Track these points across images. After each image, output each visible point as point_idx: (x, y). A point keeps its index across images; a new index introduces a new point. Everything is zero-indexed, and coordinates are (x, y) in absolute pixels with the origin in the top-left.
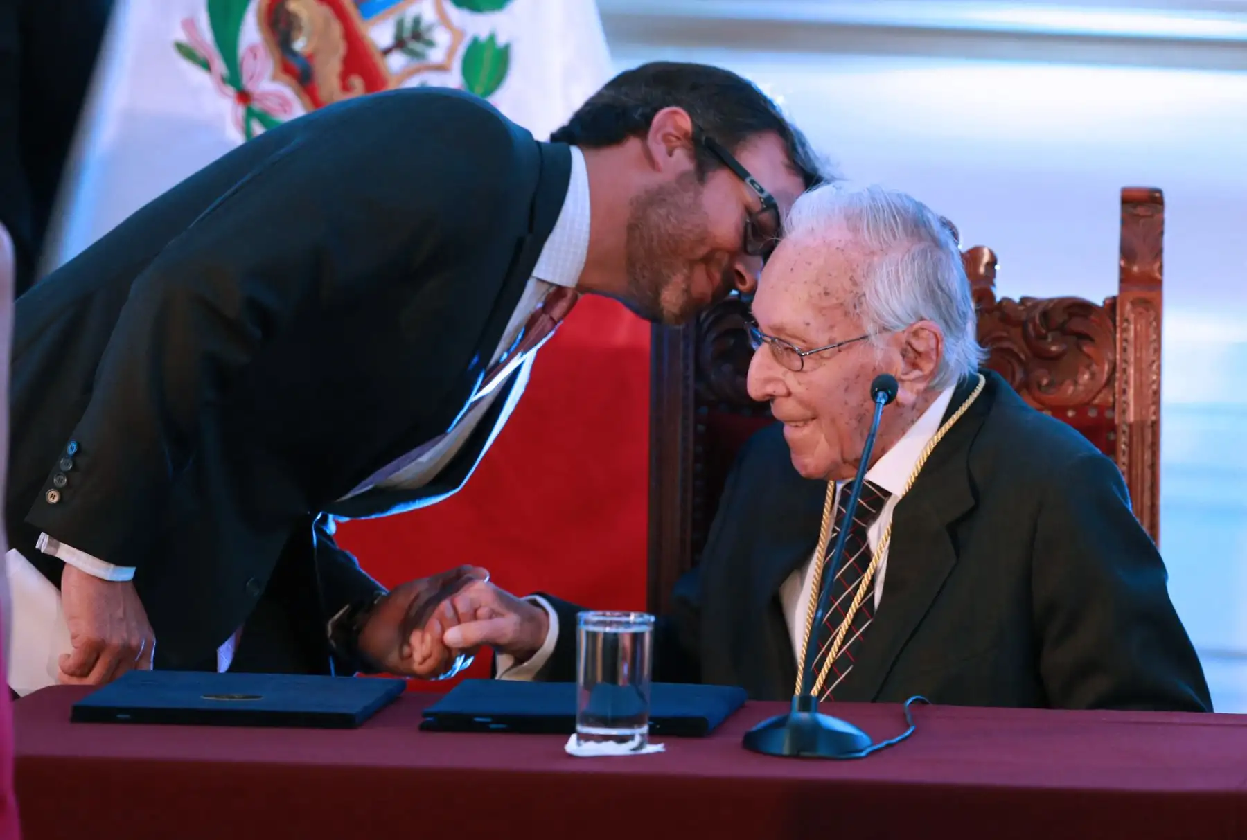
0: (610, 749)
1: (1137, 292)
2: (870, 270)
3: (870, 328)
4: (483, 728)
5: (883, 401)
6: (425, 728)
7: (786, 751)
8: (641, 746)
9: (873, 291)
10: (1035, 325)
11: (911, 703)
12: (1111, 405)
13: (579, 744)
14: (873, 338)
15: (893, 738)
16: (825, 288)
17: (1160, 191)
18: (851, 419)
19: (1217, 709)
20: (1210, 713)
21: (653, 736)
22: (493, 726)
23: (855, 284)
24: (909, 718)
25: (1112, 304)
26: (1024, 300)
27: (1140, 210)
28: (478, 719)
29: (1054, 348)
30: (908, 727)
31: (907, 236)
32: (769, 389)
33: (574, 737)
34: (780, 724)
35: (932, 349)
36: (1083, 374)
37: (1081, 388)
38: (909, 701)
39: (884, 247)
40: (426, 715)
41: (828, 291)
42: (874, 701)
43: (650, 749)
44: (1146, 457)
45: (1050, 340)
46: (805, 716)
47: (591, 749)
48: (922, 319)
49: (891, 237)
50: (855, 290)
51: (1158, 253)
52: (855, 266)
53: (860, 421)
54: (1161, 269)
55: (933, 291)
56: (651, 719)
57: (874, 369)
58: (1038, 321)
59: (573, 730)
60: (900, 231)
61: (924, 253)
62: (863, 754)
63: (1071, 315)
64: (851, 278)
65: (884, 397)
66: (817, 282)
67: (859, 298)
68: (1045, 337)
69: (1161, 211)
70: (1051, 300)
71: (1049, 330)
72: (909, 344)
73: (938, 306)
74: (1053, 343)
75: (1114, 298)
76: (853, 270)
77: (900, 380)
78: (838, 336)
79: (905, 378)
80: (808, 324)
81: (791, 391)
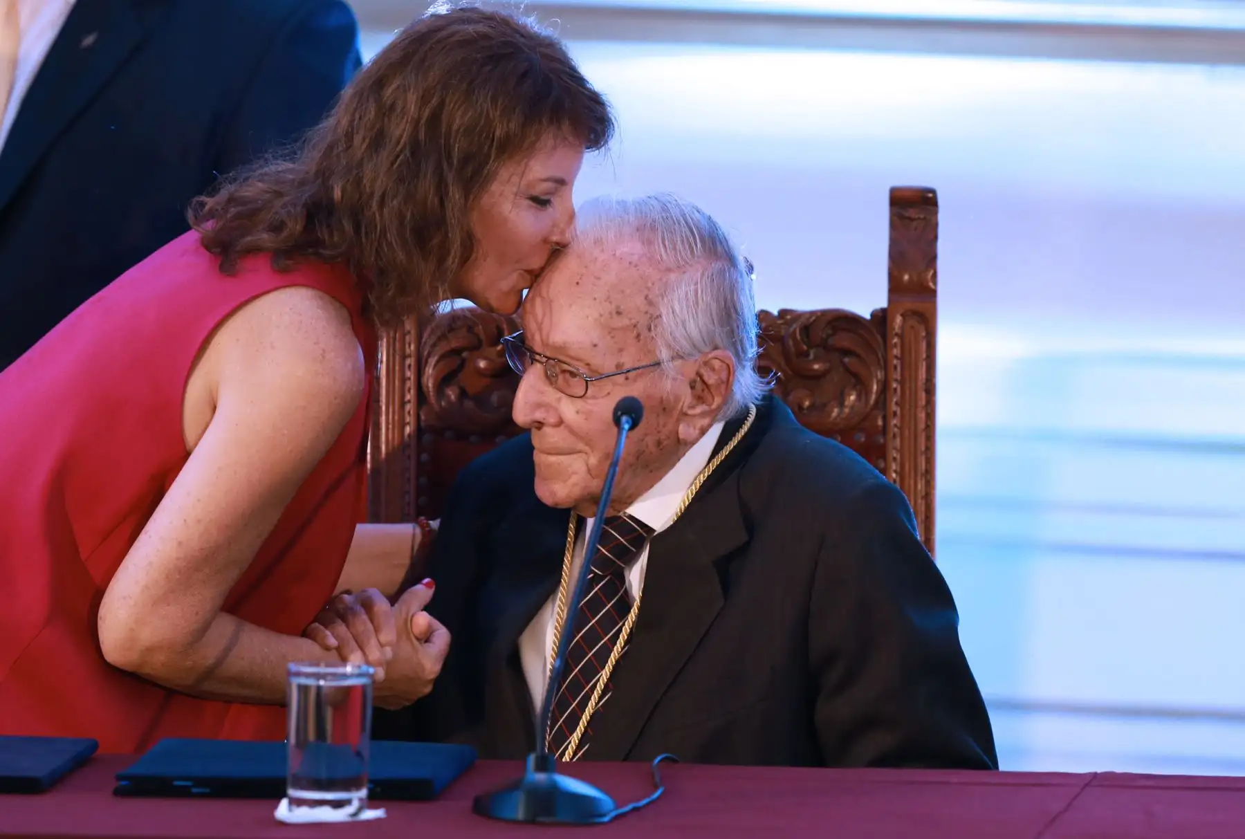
0: (326, 815)
1: (909, 303)
2: (666, 290)
3: (664, 354)
4: (183, 793)
5: (627, 427)
6: (119, 793)
7: (520, 815)
8: (360, 810)
9: (671, 311)
10: (794, 339)
11: (661, 761)
12: (880, 429)
13: (290, 810)
15: (639, 800)
16: (618, 307)
17: (933, 191)
19: (1003, 766)
20: (995, 771)
21: (373, 800)
22: (195, 790)
23: (650, 303)
24: (657, 779)
25: (881, 317)
26: (783, 313)
27: (911, 213)
28: (177, 783)
29: (816, 367)
30: (656, 788)
31: (705, 251)
32: (539, 415)
33: (284, 803)
34: (516, 785)
35: (723, 382)
36: (850, 395)
37: (847, 410)
38: (659, 758)
39: (682, 263)
40: (119, 778)
41: (620, 310)
42: (625, 760)
43: (370, 814)
44: (919, 487)
45: (812, 356)
46: (541, 777)
47: (304, 815)
48: (716, 348)
49: (690, 256)
50: (651, 311)
51: (932, 260)
52: (650, 285)
54: (935, 276)
56: (371, 781)
57: (661, 401)
58: (798, 337)
59: (283, 794)
60: (698, 247)
61: (722, 272)
62: (606, 819)
63: (835, 330)
64: (646, 297)
65: (627, 422)
66: (608, 300)
67: (654, 319)
68: (807, 355)
69: (936, 213)
70: (812, 313)
71: (810, 347)
72: (700, 374)
74: (816, 360)
75: (883, 310)
76: (649, 289)
77: (686, 414)
78: (628, 361)
79: (690, 412)
80: (595, 346)
81: (564, 420)
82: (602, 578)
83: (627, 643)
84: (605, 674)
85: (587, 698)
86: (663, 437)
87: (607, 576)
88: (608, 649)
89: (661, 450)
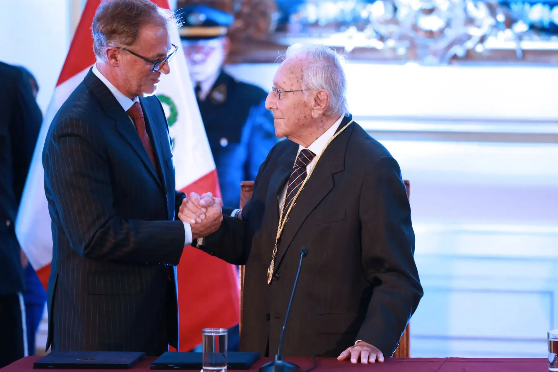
2: (308, 68)
3: (304, 88)
4: (171, 368)
6: (152, 368)
9: (307, 75)
14: (304, 92)
18: (295, 119)
22: (175, 367)
28: (169, 365)
31: (324, 59)
32: (271, 106)
33: (202, 371)
34: (271, 365)
35: (325, 99)
39: (315, 61)
40: (152, 364)
41: (293, 73)
46: (280, 362)
48: (323, 88)
49: (318, 59)
50: (302, 73)
53: (299, 121)
55: (329, 81)
56: (228, 364)
57: (304, 102)
59: (202, 368)
60: (322, 59)
61: (328, 67)
64: (301, 70)
66: (290, 69)
67: (303, 77)
72: (317, 96)
73: (330, 86)
77: (313, 109)
78: (294, 88)
79: (314, 108)
80: (284, 83)
81: (278, 108)
82: (298, 167)
83: (304, 187)
84: (296, 197)
85: (291, 203)
86: (306, 115)
87: (300, 167)
88: (297, 189)
89: (306, 119)
